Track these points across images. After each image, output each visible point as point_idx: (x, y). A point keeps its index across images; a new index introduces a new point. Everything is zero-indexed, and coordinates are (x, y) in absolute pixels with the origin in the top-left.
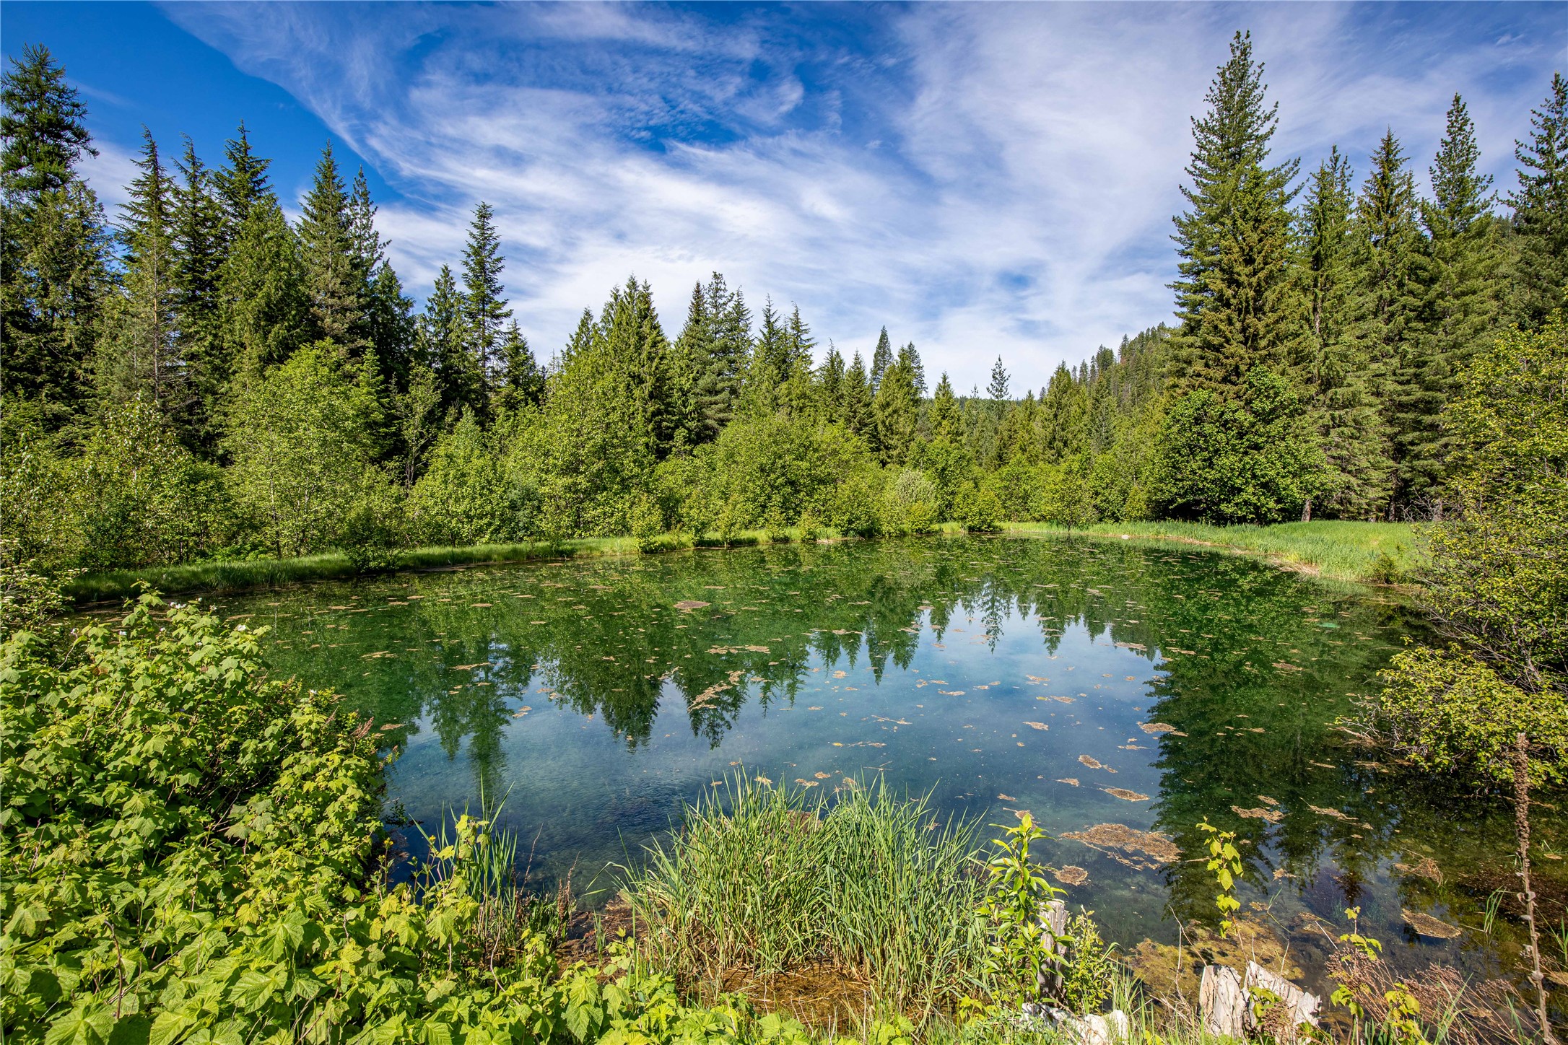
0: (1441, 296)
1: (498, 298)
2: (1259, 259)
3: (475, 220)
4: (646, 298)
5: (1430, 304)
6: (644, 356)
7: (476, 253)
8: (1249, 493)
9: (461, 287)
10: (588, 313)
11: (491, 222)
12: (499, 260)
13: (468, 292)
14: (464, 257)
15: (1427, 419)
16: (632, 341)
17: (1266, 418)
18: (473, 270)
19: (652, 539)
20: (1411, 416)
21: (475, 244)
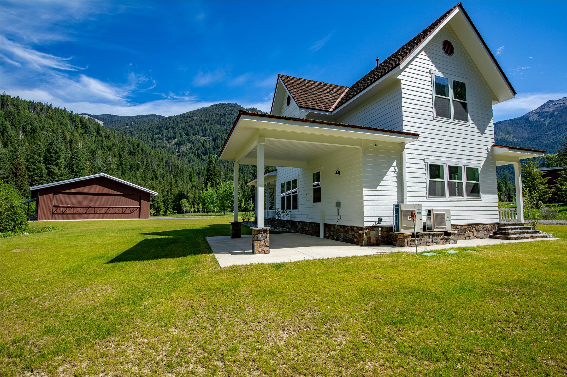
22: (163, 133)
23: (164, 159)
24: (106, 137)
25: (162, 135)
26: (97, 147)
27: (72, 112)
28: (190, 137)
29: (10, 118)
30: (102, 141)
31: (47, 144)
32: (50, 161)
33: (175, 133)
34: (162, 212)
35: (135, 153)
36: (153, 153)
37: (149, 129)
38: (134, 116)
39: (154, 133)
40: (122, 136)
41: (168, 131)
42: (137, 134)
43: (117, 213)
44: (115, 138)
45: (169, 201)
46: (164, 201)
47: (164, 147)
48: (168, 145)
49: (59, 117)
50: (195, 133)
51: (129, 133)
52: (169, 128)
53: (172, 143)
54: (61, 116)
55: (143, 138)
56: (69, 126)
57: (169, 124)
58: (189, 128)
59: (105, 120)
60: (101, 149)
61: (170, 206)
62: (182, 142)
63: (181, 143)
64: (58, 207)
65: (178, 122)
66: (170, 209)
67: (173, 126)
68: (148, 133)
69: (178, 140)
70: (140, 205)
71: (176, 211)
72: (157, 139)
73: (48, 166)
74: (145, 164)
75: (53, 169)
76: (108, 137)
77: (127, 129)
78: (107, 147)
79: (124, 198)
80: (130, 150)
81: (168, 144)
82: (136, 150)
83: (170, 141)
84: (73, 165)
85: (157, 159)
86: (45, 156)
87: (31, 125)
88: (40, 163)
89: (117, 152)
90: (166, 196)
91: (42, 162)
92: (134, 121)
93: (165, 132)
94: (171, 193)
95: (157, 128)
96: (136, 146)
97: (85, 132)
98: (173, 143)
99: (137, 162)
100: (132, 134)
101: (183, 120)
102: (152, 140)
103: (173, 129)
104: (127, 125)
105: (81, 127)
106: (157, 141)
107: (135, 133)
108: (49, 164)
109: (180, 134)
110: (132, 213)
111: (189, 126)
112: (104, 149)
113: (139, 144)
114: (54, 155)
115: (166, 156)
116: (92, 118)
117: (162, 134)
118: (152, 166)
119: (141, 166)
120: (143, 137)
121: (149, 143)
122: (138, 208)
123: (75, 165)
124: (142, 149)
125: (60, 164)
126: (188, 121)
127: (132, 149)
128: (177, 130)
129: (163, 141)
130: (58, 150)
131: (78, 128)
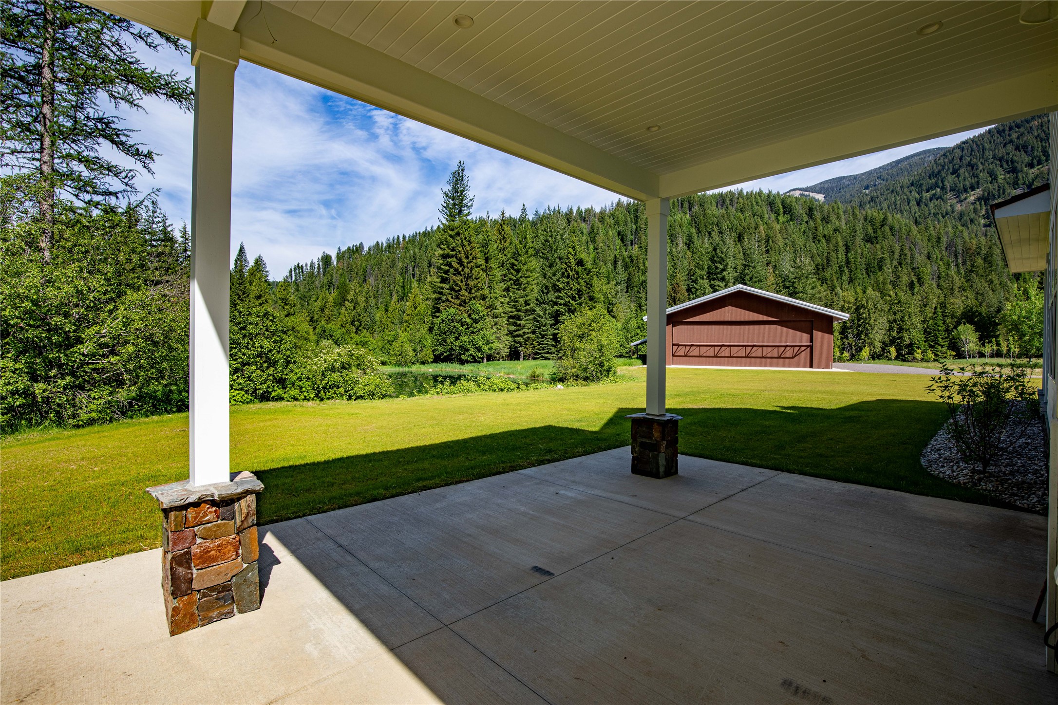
0: (521, 277)
2: (471, 257)
5: (518, 280)
8: (472, 351)
15: (519, 322)
17: (476, 321)
20: (513, 321)
22: (946, 183)
23: (944, 239)
24: (823, 219)
25: (943, 188)
26: (806, 240)
27: (770, 192)
28: (1020, 175)
29: (696, 223)
30: (816, 227)
31: (711, 250)
32: (715, 274)
33: (975, 176)
34: (918, 355)
35: (876, 237)
36: (915, 232)
37: (912, 185)
38: (880, 168)
39: (924, 188)
40: (853, 211)
41: (958, 176)
42: (885, 200)
43: (768, 356)
44: (838, 218)
45: (938, 330)
46: (925, 331)
47: (947, 214)
48: (958, 207)
49: (752, 205)
50: (1035, 162)
51: (869, 203)
52: (959, 169)
53: (968, 200)
54: (755, 203)
55: (898, 206)
56: (766, 216)
57: (961, 159)
58: (1018, 153)
59: (827, 189)
60: (814, 242)
61: (941, 342)
62: (996, 193)
63: (994, 195)
64: (679, 345)
65: (984, 149)
66: (942, 346)
67: (969, 163)
68: (911, 192)
69: (984, 191)
70: (811, 341)
71: (954, 353)
72: (931, 199)
73: (712, 282)
74: (896, 256)
75: (718, 286)
76: (826, 220)
77: (866, 195)
78: (825, 236)
79: (780, 327)
80: (866, 235)
81: (959, 205)
82: (879, 232)
83: (963, 197)
84: (745, 275)
85: (926, 241)
86: (709, 268)
87: (718, 226)
88: (703, 279)
89: (841, 243)
90: (931, 318)
91: (705, 277)
92: (879, 178)
93: (950, 180)
94: (943, 312)
95: (930, 178)
96: (878, 225)
97: (791, 220)
98: (972, 198)
99: (880, 255)
100: (876, 203)
101: (1000, 139)
102: (918, 204)
103: (969, 168)
104: (867, 188)
105: (785, 213)
106: (931, 205)
107: (882, 200)
108: (714, 279)
109: (991, 173)
110: (795, 356)
111: (1017, 148)
112: (819, 241)
113: (885, 219)
114: (718, 265)
115: (947, 233)
116: (806, 193)
117: (944, 185)
118: (912, 257)
119: (888, 262)
120: (898, 203)
121: (913, 212)
122: (808, 346)
123: (748, 277)
124: (891, 228)
125: (727, 277)
126: (1014, 136)
127: (871, 231)
128: (981, 167)
129: (945, 202)
130: (723, 256)
131: (779, 215)
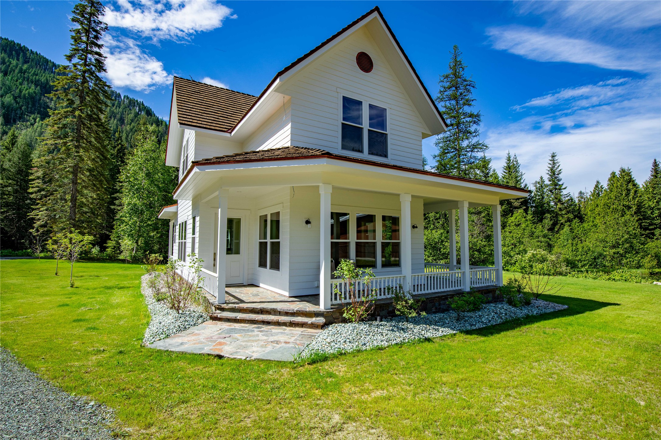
1: (560, 183)
3: (551, 158)
4: (629, 174)
6: (631, 197)
7: (552, 170)
9: (547, 182)
10: (598, 182)
11: (556, 158)
12: (560, 170)
13: (549, 183)
14: (547, 172)
16: (624, 193)
18: (550, 175)
19: (654, 270)
21: (551, 166)
